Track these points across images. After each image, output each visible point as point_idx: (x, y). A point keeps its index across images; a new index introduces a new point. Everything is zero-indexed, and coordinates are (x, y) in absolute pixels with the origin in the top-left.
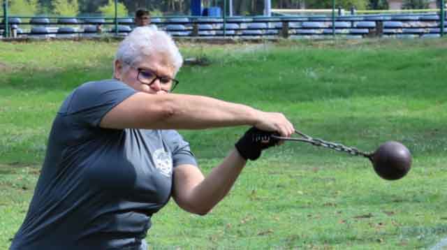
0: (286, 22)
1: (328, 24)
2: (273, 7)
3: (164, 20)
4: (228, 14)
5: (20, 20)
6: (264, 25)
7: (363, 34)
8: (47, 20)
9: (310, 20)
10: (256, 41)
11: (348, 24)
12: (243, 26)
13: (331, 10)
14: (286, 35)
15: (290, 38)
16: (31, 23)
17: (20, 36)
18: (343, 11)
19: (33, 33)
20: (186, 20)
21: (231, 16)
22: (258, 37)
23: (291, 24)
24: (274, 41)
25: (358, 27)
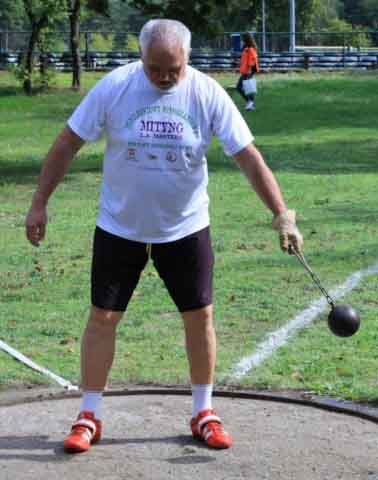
0: (307, 56)
1: (339, 59)
2: (296, 44)
3: (213, 55)
4: (262, 50)
5: (98, 55)
6: (289, 59)
7: (367, 66)
8: (120, 55)
9: (326, 55)
10: (284, 72)
11: (355, 59)
12: (274, 60)
13: (341, 47)
14: (306, 67)
15: (310, 69)
16: (108, 57)
17: (99, 68)
18: (351, 48)
19: (109, 64)
20: (229, 55)
21: (264, 51)
22: (285, 69)
23: (311, 59)
24: (297, 72)
25: (364, 61)
